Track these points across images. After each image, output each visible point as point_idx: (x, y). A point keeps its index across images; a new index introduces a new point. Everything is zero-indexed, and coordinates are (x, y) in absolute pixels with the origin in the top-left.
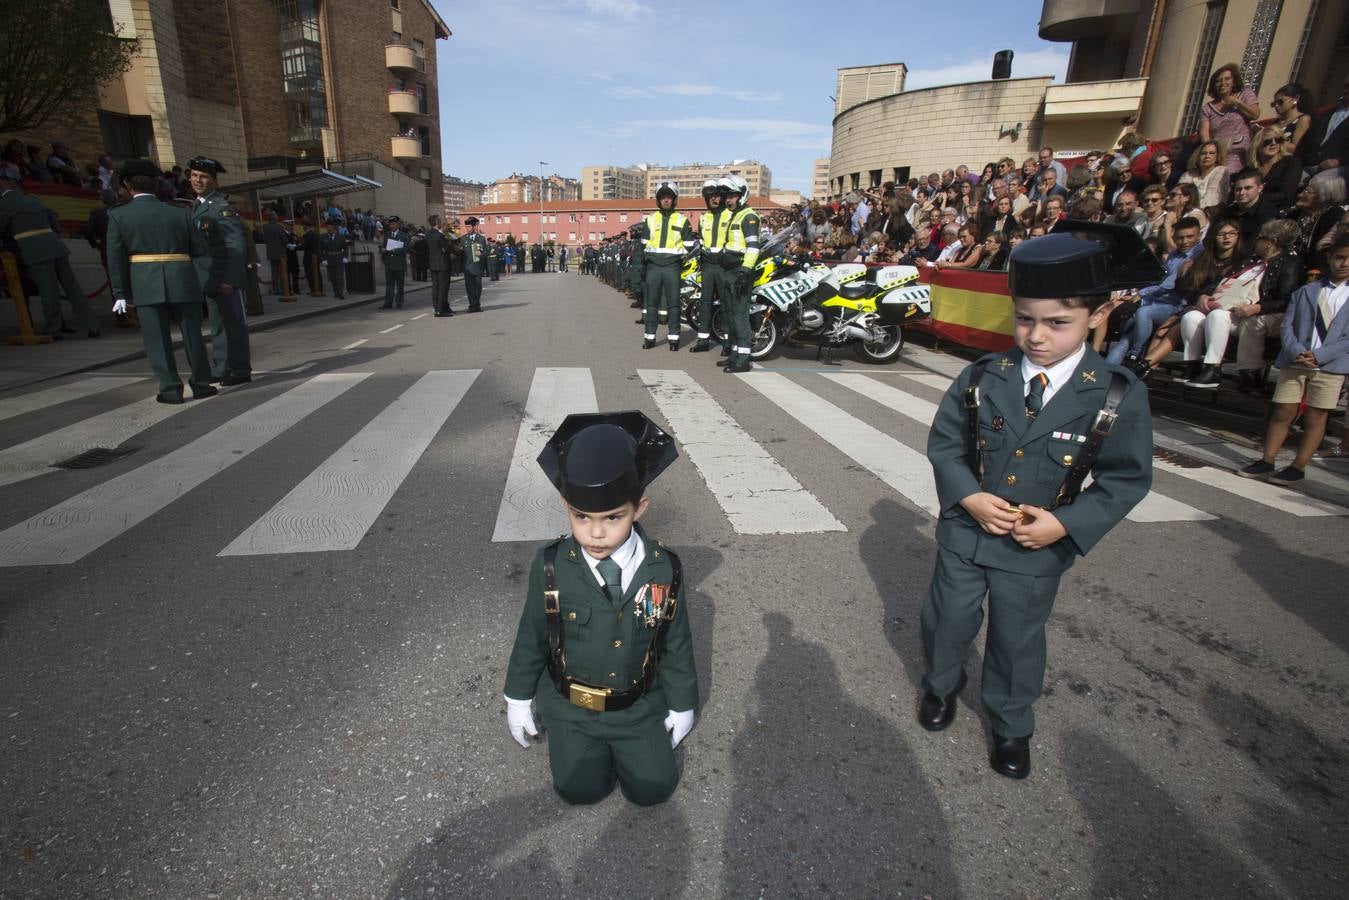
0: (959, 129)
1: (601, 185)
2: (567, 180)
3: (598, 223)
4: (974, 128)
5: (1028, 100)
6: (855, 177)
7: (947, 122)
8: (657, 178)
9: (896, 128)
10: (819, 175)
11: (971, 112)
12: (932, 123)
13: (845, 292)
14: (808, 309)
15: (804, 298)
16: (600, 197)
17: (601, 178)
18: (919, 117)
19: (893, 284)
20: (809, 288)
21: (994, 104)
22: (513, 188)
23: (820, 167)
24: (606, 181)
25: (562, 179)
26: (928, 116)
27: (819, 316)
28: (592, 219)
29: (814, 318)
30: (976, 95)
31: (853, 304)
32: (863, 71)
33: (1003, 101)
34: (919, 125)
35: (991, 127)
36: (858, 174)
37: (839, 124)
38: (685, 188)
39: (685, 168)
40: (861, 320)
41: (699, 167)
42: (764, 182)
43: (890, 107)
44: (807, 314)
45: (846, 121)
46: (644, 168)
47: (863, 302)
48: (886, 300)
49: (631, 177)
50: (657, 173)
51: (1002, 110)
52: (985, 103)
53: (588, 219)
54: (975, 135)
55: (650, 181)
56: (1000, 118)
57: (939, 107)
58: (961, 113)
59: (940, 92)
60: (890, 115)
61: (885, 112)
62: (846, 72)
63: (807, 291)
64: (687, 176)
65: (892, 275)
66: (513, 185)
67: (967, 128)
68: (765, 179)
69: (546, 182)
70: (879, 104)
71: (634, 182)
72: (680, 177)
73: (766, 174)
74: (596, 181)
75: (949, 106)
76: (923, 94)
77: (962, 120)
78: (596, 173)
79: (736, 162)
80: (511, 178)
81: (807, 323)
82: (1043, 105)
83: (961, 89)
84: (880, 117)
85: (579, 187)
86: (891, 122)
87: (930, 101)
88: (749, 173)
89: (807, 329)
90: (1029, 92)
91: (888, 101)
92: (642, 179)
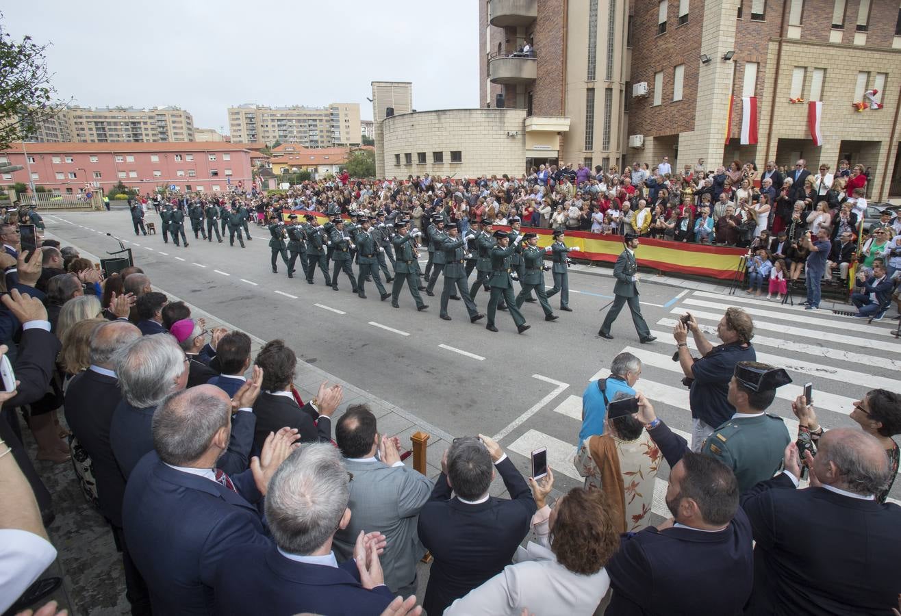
0: (486, 132)
4: (494, 132)
7: (479, 128)
8: (80, 117)
9: (448, 129)
10: (233, 119)
11: (491, 124)
12: (471, 128)
18: (462, 124)
21: (502, 121)
26: (467, 124)
33: (506, 120)
34: (463, 128)
35: (502, 132)
36: (423, 153)
38: (113, 127)
42: (188, 123)
43: (443, 117)
50: (79, 113)
51: (506, 124)
52: (498, 120)
53: (51, 160)
54: (495, 136)
55: (73, 120)
56: (506, 128)
57: (472, 120)
58: (486, 124)
59: (473, 112)
60: (443, 121)
61: (439, 119)
62: (378, 84)
67: (491, 132)
68: (188, 121)
72: (106, 117)
73: (188, 117)
75: (480, 120)
76: (463, 112)
77: (487, 128)
79: (160, 107)
82: (524, 125)
84: (437, 121)
86: (444, 125)
87: (467, 116)
90: (517, 116)
91: (440, 113)
92: (63, 118)
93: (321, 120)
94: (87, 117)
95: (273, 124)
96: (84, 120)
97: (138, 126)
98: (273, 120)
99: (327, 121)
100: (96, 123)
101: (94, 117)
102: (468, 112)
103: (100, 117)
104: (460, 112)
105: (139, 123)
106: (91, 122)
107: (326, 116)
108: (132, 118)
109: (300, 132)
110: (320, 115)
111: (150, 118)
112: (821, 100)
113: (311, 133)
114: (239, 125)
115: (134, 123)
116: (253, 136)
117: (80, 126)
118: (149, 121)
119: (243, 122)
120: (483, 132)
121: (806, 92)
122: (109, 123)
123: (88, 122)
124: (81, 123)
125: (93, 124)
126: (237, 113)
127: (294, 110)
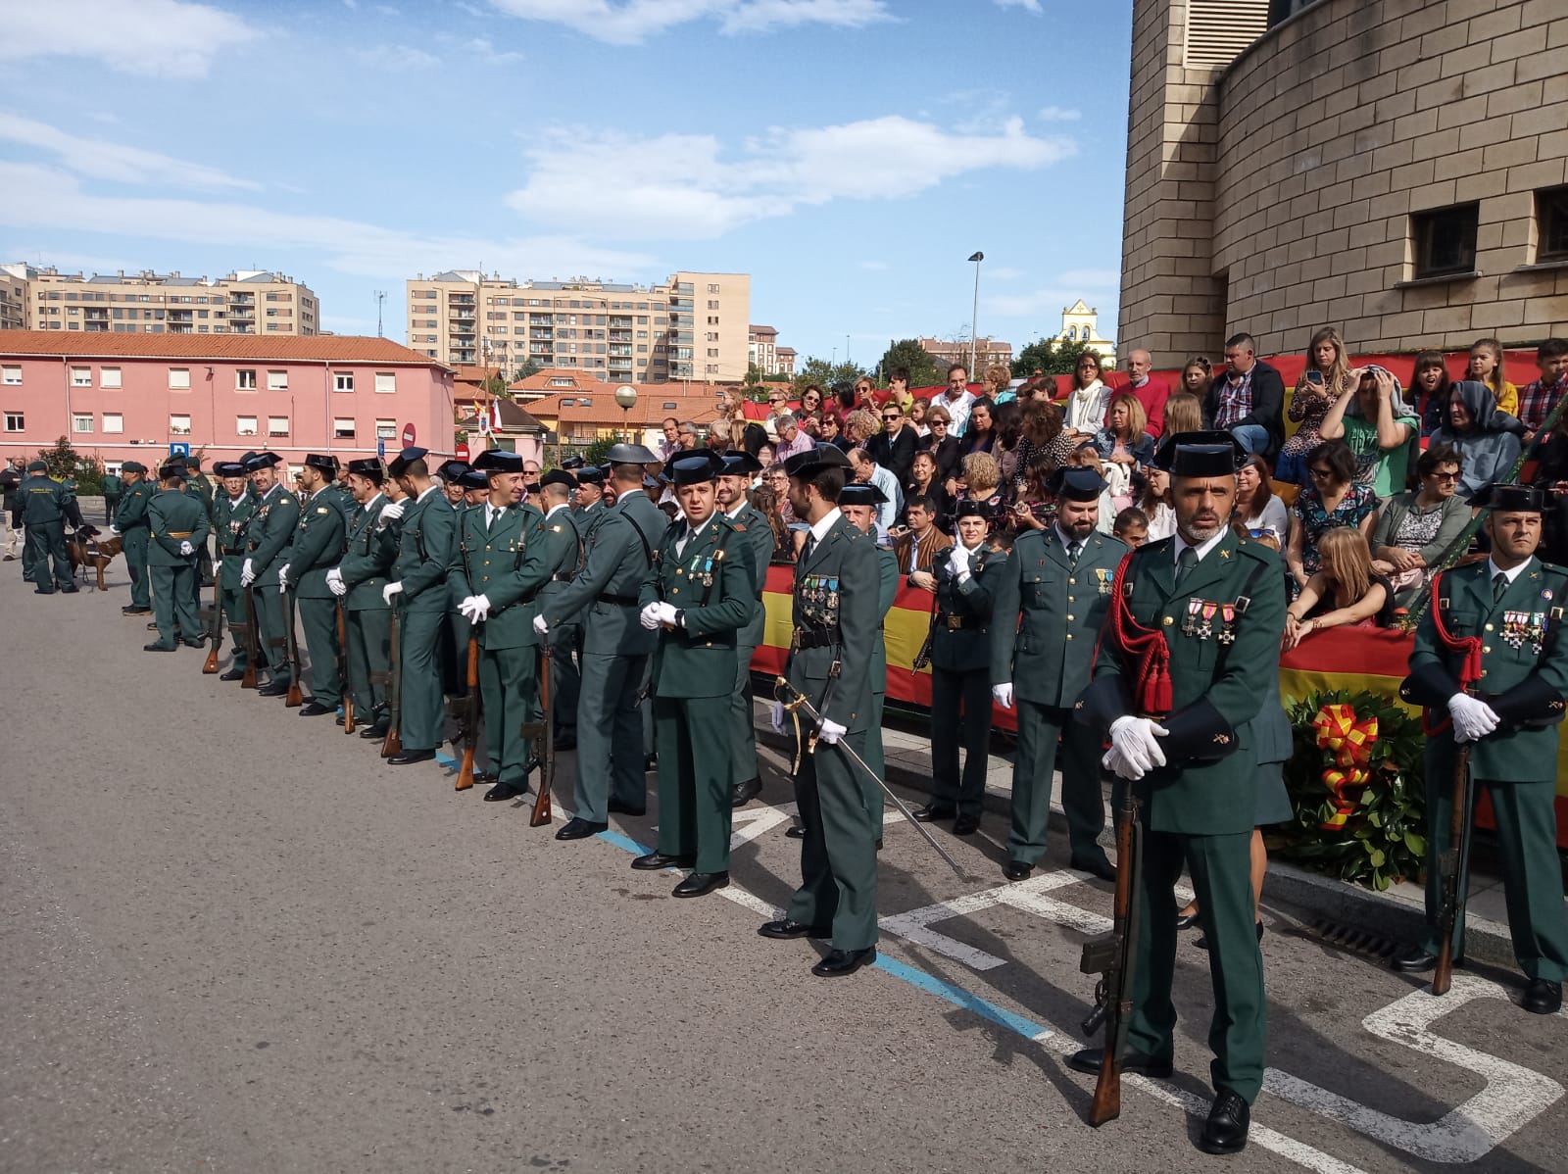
8: (54, 296)
10: (417, 309)
38: (126, 322)
39: (122, 279)
41: (159, 281)
42: (306, 317)
46: (20, 273)
50: (53, 286)
55: (36, 304)
64: (130, 298)
68: (308, 311)
72: (112, 298)
73: (309, 302)
79: (242, 276)
88: (271, 297)
92: (14, 297)
93: (643, 319)
94: (71, 296)
95: (519, 324)
96: (60, 304)
97: (185, 320)
98: (519, 315)
99: (659, 321)
100: (89, 311)
101: (86, 297)
103: (99, 297)
105: (189, 312)
106: (76, 308)
107: (658, 307)
108: (175, 300)
109: (586, 348)
110: (642, 306)
111: (218, 300)
113: (615, 353)
114: (432, 325)
115: (175, 313)
116: (464, 353)
117: (51, 318)
118: (214, 308)
119: (444, 314)
122: (118, 312)
123: (71, 308)
124: (54, 310)
125: (81, 311)
126: (432, 295)
127: (576, 289)
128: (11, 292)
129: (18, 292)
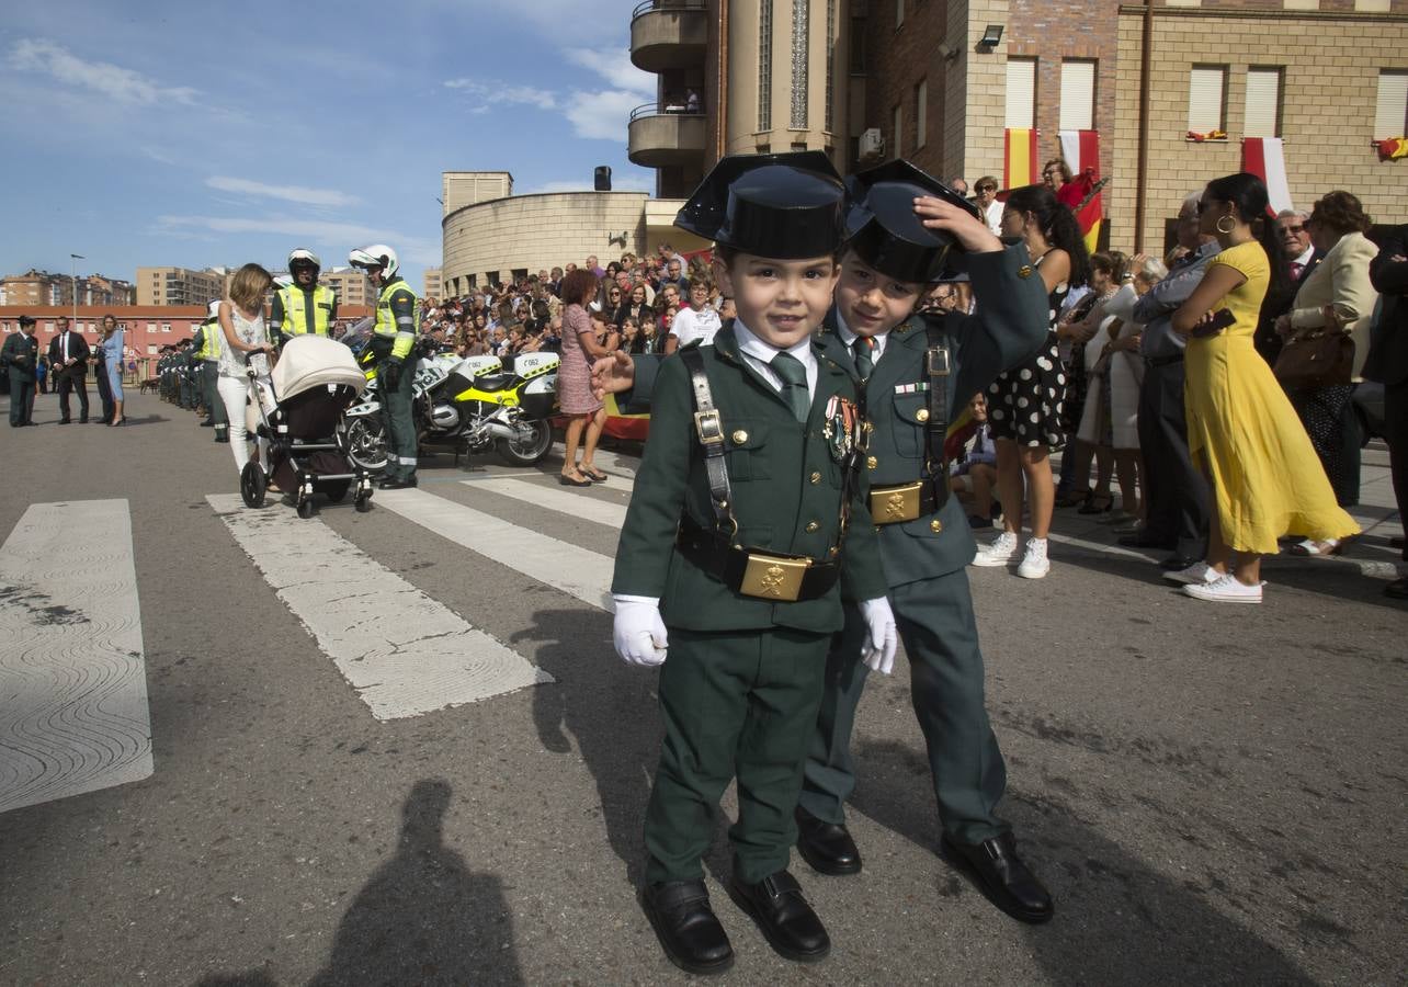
0: (570, 234)
1: (163, 290)
2: (115, 282)
3: (159, 334)
4: (585, 234)
5: (630, 212)
6: (472, 278)
7: (558, 227)
9: (508, 231)
11: (581, 219)
12: (546, 227)
13: (480, 383)
14: (438, 404)
15: (433, 391)
16: (163, 303)
17: (163, 281)
18: (531, 221)
19: (534, 373)
20: (438, 378)
21: (600, 213)
22: (33, 289)
23: (430, 278)
24: (170, 285)
25: (107, 281)
26: (538, 221)
27: (452, 411)
28: (151, 328)
29: (447, 414)
30: (583, 204)
31: (492, 398)
32: (469, 176)
33: (608, 211)
34: (531, 229)
35: (600, 234)
36: (474, 275)
37: (449, 225)
40: (503, 416)
43: (501, 210)
44: (438, 411)
45: (456, 222)
46: (222, 272)
47: (503, 394)
48: (528, 391)
49: (204, 282)
51: (608, 219)
52: (592, 211)
53: (146, 329)
54: (587, 241)
56: (608, 226)
57: (550, 213)
58: (569, 219)
59: (548, 198)
60: (501, 217)
61: (496, 214)
63: (436, 382)
65: (532, 363)
66: (32, 285)
67: (578, 233)
69: (82, 284)
70: (489, 206)
71: (209, 287)
74: (156, 284)
75: (558, 212)
76: (532, 200)
77: (573, 226)
78: (156, 275)
79: (336, 270)
80: (28, 275)
81: (438, 421)
82: (643, 216)
83: (568, 197)
84: (491, 219)
85: (133, 291)
86: (504, 225)
87: (540, 206)
88: (351, 281)
89: (439, 429)
90: (630, 204)
91: (498, 204)
102: (540, 199)
104: (527, 200)
112: (1278, 134)
120: (566, 234)
121: (1230, 118)
128: (217, 282)
129: (220, 282)
